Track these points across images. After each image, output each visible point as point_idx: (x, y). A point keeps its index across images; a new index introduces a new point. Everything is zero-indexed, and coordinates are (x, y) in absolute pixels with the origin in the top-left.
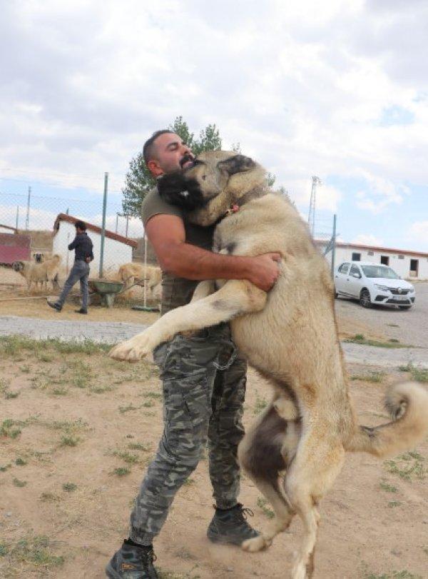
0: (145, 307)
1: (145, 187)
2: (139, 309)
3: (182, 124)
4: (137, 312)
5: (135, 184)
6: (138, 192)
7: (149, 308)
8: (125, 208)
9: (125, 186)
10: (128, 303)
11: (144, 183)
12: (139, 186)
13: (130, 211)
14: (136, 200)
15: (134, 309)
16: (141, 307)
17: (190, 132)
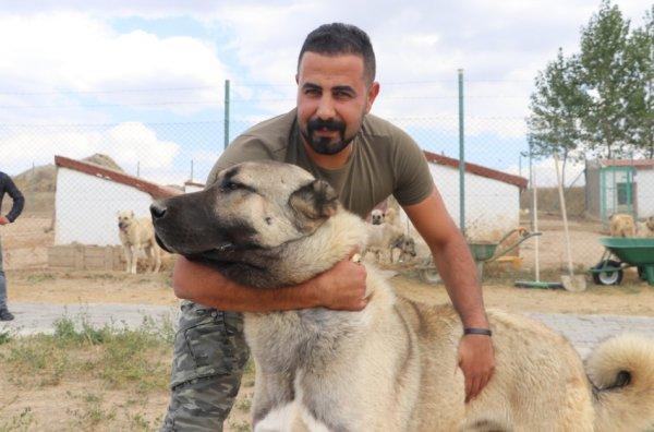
0: (538, 282)
1: (559, 111)
2: (527, 287)
3: (611, 7)
4: (523, 291)
5: (543, 109)
6: (549, 119)
7: (545, 284)
8: (531, 144)
9: (530, 113)
10: (509, 277)
11: (556, 105)
12: (550, 110)
13: (538, 149)
14: (547, 131)
15: (518, 286)
16: (531, 283)
17: (624, 17)
